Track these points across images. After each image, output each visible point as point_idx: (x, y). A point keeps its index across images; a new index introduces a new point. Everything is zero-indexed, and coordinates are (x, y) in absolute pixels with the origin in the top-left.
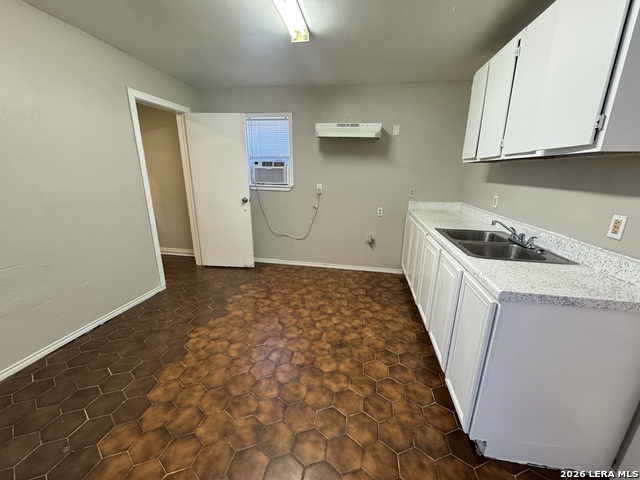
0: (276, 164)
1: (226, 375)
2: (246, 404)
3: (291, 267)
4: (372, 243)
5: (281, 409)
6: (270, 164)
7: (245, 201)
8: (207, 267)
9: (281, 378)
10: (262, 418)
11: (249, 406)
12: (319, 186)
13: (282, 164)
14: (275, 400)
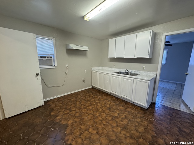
0: (48, 57)
1: (105, 138)
2: (121, 137)
3: (59, 98)
4: (84, 81)
5: (126, 130)
6: (45, 57)
7: (37, 75)
8: (9, 118)
9: (115, 125)
10: (128, 135)
11: (122, 136)
12: (67, 65)
13: (51, 57)
14: (122, 130)
